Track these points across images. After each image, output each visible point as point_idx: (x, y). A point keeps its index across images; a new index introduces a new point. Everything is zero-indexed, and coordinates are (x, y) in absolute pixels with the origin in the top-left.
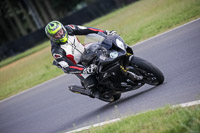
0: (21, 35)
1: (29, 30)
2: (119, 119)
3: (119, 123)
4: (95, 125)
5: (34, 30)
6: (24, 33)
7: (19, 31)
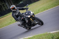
1: (6, 9)
2: (32, 36)
3: (32, 37)
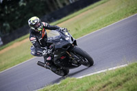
1: (64, 4)
2: (126, 65)
4: (110, 69)
5: (67, 4)
6: (61, 6)
7: (58, 4)
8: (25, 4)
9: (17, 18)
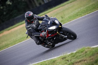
0: (36, 6)
5: (42, 3)
7: (35, 4)
8: (11, 4)
9: (5, 13)
